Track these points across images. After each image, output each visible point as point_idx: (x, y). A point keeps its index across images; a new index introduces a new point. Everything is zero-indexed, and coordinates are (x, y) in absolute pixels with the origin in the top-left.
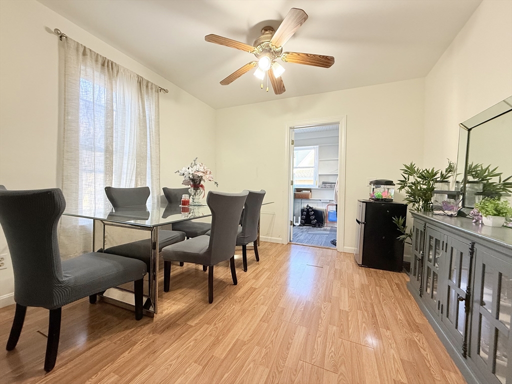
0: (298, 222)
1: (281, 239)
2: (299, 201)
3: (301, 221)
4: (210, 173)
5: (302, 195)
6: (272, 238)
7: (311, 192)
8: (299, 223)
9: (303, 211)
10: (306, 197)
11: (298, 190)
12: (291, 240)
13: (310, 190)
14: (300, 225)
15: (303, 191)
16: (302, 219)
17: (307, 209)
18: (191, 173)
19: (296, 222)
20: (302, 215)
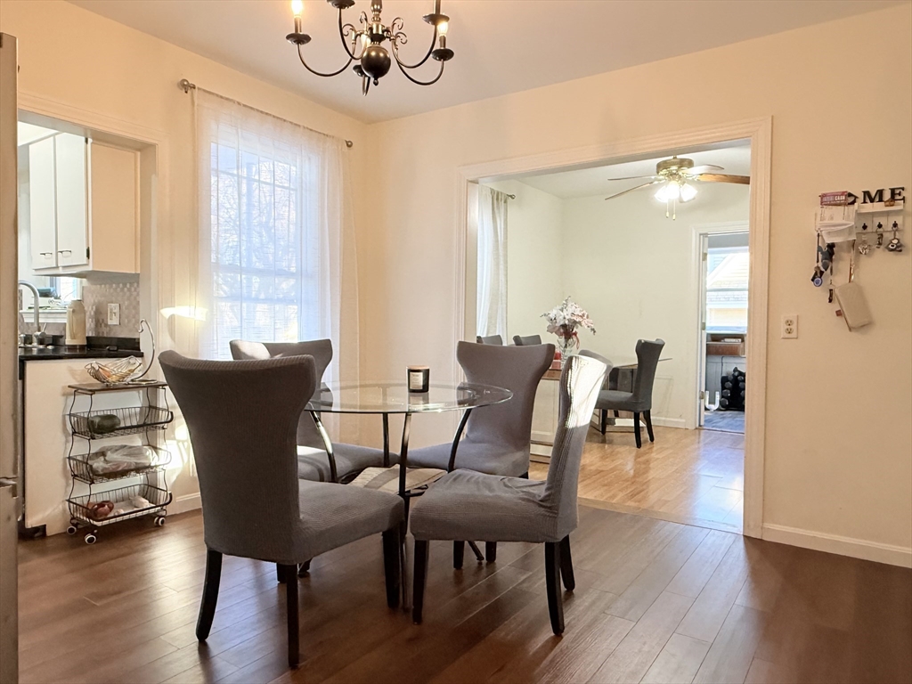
0: (714, 403)
1: (684, 421)
2: (717, 359)
3: (720, 402)
4: (587, 317)
5: (725, 346)
6: (668, 419)
7: (743, 341)
8: (717, 405)
9: (724, 380)
10: (733, 352)
11: (715, 338)
12: (702, 423)
13: (741, 337)
14: (718, 410)
15: (726, 340)
16: (722, 397)
17: (733, 375)
18: (567, 317)
19: (710, 403)
20: (723, 388)
